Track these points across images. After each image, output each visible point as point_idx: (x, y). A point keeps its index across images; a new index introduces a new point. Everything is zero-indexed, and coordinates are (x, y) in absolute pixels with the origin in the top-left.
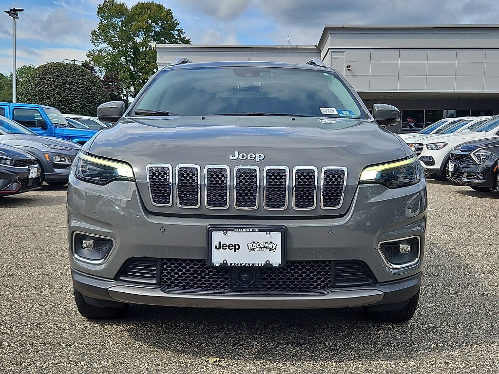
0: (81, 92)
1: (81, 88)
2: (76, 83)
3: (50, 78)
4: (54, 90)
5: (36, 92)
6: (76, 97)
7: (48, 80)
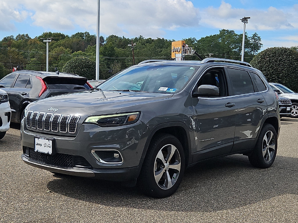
0: (287, 66)
1: (287, 63)
2: (284, 60)
3: (267, 58)
4: (269, 65)
5: (258, 67)
6: (283, 69)
7: (266, 59)
